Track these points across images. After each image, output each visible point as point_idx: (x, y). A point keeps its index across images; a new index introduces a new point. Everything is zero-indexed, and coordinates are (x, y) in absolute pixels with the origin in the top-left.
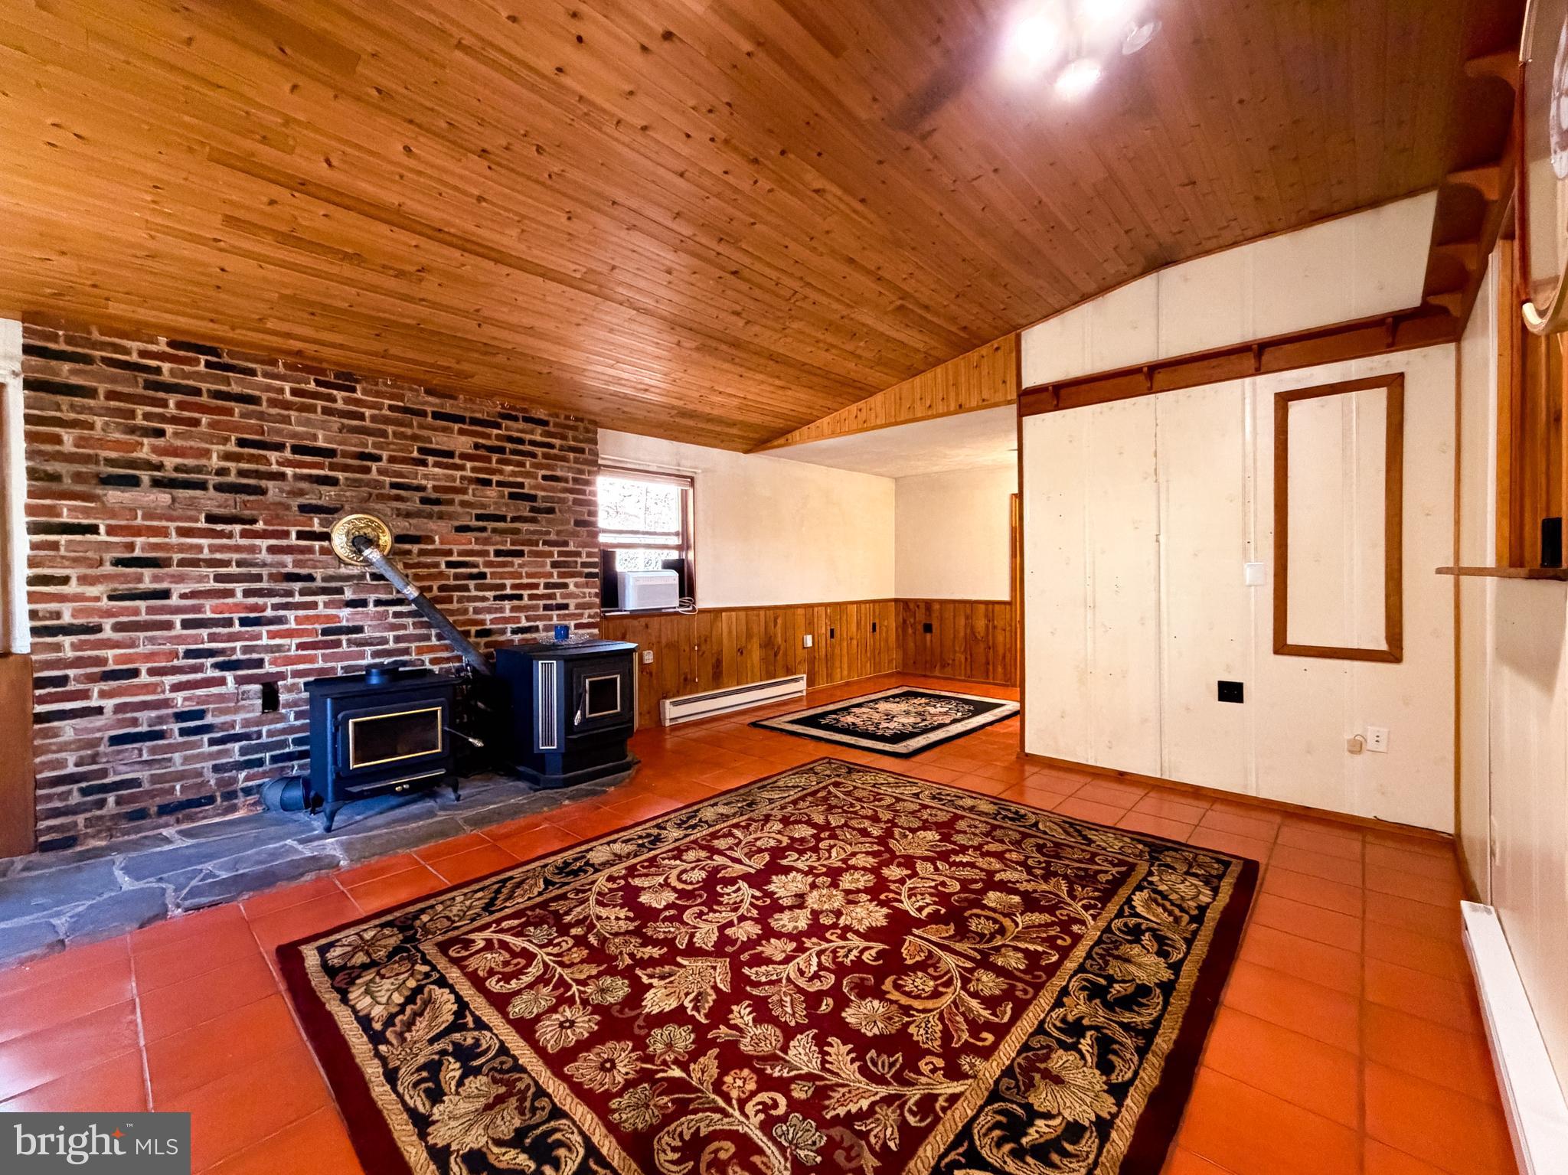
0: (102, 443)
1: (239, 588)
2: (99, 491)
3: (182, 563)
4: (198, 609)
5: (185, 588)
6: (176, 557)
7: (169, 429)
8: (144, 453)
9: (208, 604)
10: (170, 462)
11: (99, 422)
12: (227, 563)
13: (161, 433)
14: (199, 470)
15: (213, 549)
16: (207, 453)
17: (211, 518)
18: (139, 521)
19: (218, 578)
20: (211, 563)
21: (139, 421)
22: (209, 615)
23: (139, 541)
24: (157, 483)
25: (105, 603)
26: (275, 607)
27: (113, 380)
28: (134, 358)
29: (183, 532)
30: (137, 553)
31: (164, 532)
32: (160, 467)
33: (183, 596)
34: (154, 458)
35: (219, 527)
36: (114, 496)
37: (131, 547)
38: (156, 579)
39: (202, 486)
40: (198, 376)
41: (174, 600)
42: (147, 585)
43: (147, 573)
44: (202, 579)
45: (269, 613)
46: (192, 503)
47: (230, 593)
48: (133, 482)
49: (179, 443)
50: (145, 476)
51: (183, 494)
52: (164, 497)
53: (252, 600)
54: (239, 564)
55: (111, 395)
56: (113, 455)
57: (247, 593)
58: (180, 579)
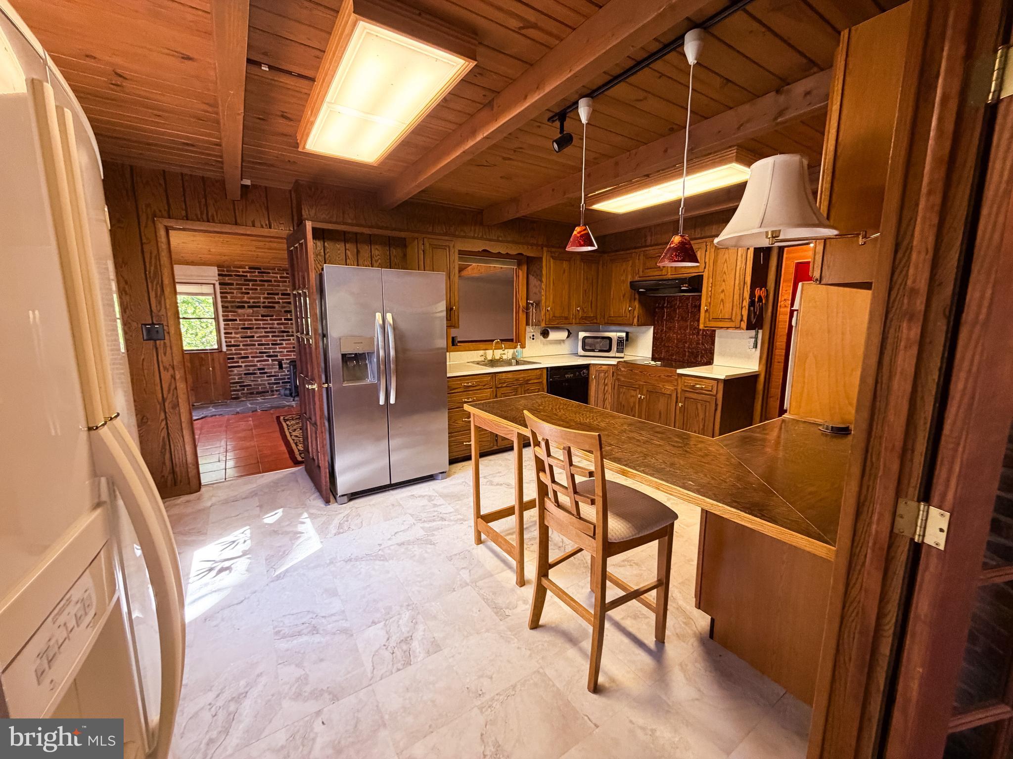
0: (236, 297)
1: (270, 335)
2: (237, 310)
3: (257, 328)
4: (261, 341)
5: (258, 335)
6: (255, 326)
7: (250, 292)
8: (245, 299)
9: (263, 339)
10: (252, 301)
11: (235, 291)
12: (267, 328)
13: (248, 293)
14: (258, 302)
15: (264, 324)
16: (260, 298)
17: (263, 316)
18: (246, 317)
19: (266, 332)
20: (264, 328)
21: (244, 291)
22: (264, 342)
23: (246, 323)
24: (249, 307)
25: (240, 339)
26: (280, 340)
27: (237, 280)
28: (241, 273)
29: (256, 320)
30: (246, 326)
31: (251, 320)
32: (249, 302)
33: (257, 337)
34: (248, 300)
35: (264, 318)
36: (240, 311)
37: (244, 324)
38: (251, 333)
39: (259, 307)
40: (256, 276)
41: (255, 338)
42: (249, 334)
43: (249, 331)
44: (261, 332)
45: (278, 342)
46: (257, 312)
47: (268, 336)
48: (243, 307)
49: (253, 296)
50: (246, 305)
51: (255, 309)
52: (251, 311)
53: (274, 338)
54: (270, 328)
55: (237, 284)
56: (239, 300)
57: (273, 336)
58: (256, 333)
